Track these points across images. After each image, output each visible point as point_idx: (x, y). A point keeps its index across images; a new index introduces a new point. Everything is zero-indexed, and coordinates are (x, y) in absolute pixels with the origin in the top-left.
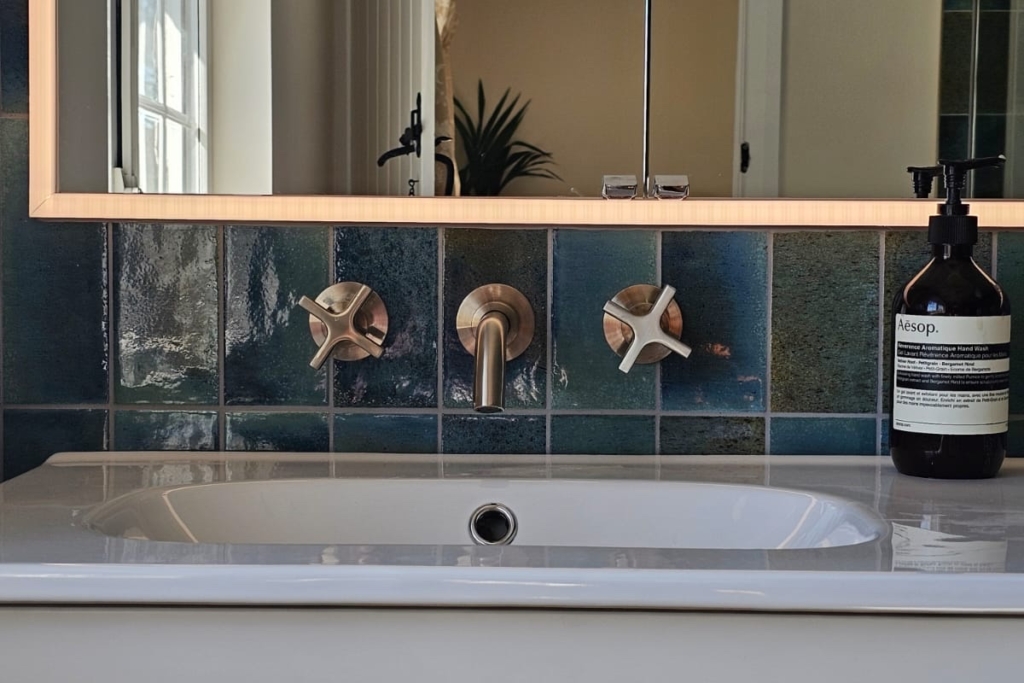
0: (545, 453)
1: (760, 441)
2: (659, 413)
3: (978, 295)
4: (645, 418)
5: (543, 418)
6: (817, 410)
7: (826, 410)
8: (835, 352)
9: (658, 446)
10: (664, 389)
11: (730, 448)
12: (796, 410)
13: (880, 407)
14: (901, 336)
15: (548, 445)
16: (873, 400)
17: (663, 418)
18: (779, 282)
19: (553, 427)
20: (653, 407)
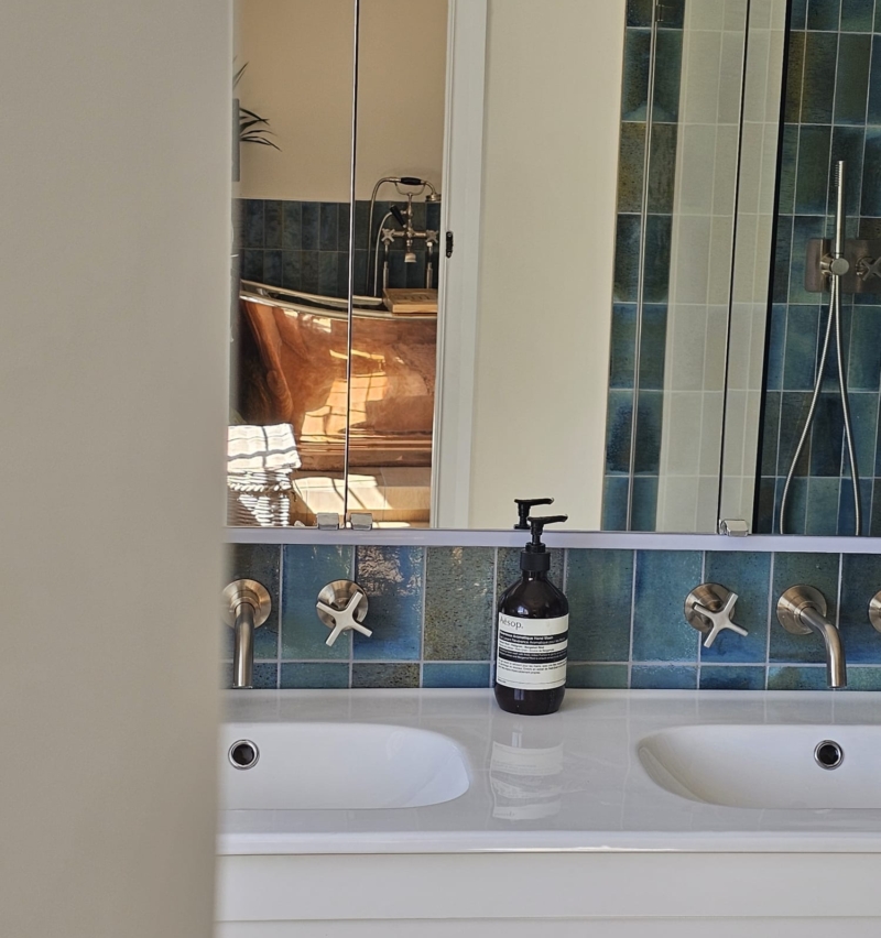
0: (276, 688)
1: (417, 679)
2: (351, 661)
3: (547, 606)
4: (343, 664)
5: (276, 665)
6: (453, 659)
7: (459, 659)
8: (465, 622)
9: (350, 682)
10: (355, 646)
11: (397, 683)
12: (440, 659)
13: (493, 657)
14: (502, 627)
15: (279, 682)
16: (488, 652)
17: (354, 664)
18: (430, 578)
19: (282, 671)
20: (348, 658)
